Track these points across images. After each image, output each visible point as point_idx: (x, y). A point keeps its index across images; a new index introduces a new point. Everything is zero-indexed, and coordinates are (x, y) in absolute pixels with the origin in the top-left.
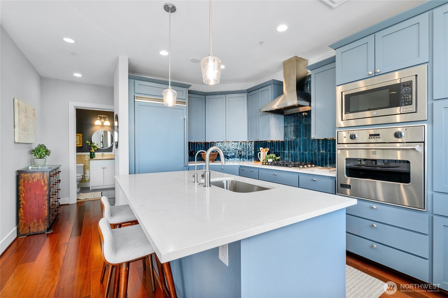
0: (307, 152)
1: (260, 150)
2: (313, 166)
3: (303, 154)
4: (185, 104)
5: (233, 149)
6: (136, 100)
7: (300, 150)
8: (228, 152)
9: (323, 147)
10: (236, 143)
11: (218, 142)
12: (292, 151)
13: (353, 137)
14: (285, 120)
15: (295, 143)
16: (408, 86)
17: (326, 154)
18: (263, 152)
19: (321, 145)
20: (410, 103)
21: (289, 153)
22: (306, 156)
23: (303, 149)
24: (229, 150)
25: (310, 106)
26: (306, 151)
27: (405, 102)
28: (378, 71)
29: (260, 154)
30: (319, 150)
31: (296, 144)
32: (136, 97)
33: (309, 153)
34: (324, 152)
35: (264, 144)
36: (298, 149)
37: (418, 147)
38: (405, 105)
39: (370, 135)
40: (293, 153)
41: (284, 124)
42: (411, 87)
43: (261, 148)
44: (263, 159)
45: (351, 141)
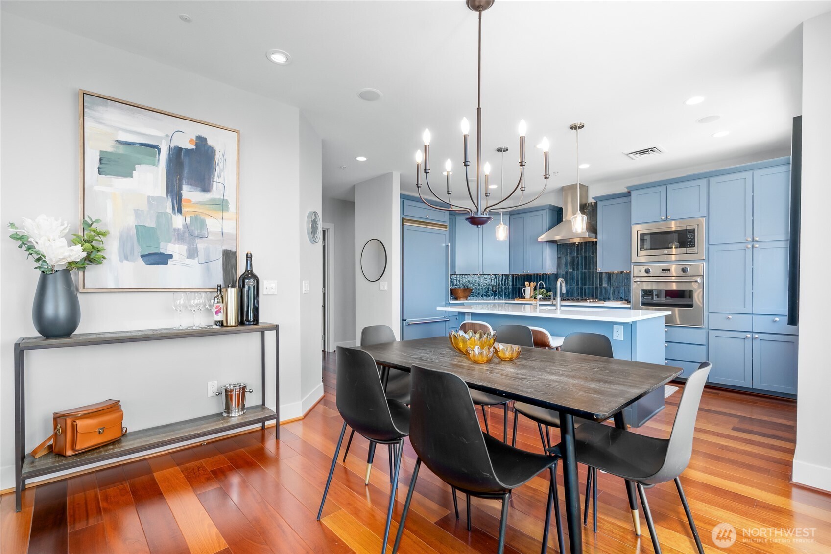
0: (586, 287)
1: (526, 285)
2: (597, 300)
4: (446, 228)
5: (486, 283)
6: (405, 224)
7: (577, 284)
8: (479, 287)
9: (605, 281)
10: (489, 277)
11: (465, 275)
13: (647, 271)
15: (571, 277)
16: (691, 232)
18: (528, 290)
19: (604, 279)
20: (693, 246)
22: (585, 290)
23: (582, 283)
24: (479, 285)
25: (596, 238)
27: (689, 245)
28: (669, 217)
29: (525, 290)
30: (601, 284)
31: (573, 277)
32: (405, 219)
33: (589, 288)
34: (607, 286)
35: (529, 278)
36: (575, 284)
37: (699, 280)
38: (690, 247)
39: (663, 270)
42: (694, 234)
43: (527, 283)
44: (530, 295)
45: (646, 275)
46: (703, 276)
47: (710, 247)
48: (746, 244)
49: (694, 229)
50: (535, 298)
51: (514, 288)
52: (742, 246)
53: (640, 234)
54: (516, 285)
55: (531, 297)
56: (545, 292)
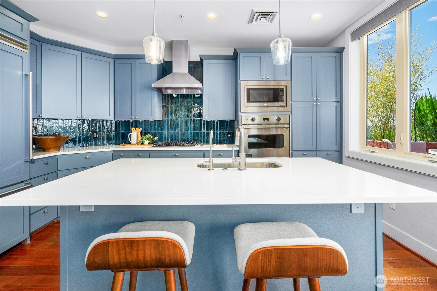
0: (189, 132)
1: (131, 131)
3: (184, 133)
4: (26, 49)
7: (181, 130)
9: (204, 127)
12: (172, 130)
13: (253, 120)
14: (164, 99)
15: (175, 123)
16: (282, 91)
17: (207, 133)
18: (135, 135)
19: (203, 125)
20: (283, 101)
21: (168, 133)
23: (185, 129)
26: (188, 130)
28: (268, 78)
29: (130, 135)
30: (201, 130)
31: (177, 124)
34: (205, 131)
35: (135, 124)
36: (179, 130)
40: (173, 133)
41: (162, 103)
42: (284, 92)
43: (133, 129)
44: (137, 141)
45: (251, 122)
46: (289, 124)
47: (293, 103)
48: (313, 102)
49: (284, 89)
50: (143, 144)
51: (117, 134)
52: (310, 104)
53: (247, 89)
54: (119, 130)
55: (139, 143)
56: (152, 137)
